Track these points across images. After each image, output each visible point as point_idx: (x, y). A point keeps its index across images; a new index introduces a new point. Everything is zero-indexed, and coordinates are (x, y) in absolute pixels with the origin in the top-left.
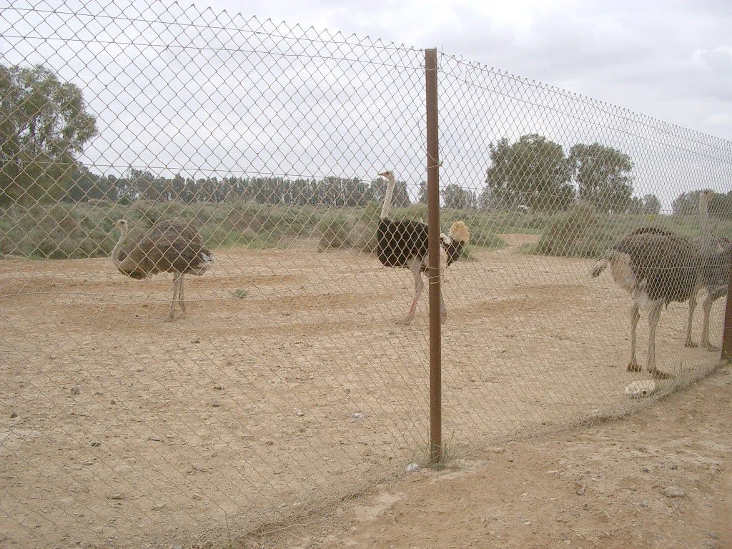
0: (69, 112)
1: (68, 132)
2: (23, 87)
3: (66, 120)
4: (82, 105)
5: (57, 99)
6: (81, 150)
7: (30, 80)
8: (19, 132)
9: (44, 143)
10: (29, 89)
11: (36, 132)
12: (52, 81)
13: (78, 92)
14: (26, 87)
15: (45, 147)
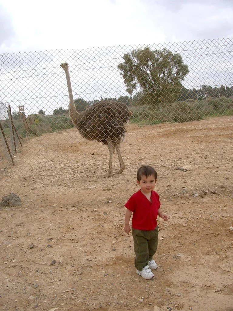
0: (177, 65)
1: (177, 73)
2: (159, 58)
3: (177, 68)
4: (182, 62)
5: (172, 60)
6: (183, 79)
7: (162, 55)
8: (159, 76)
9: (169, 78)
10: (162, 58)
11: (166, 74)
12: (170, 54)
13: (180, 57)
14: (161, 58)
15: (170, 80)
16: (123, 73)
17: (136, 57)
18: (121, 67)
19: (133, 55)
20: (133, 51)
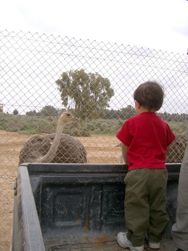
16: (59, 87)
17: (72, 75)
18: (58, 82)
19: (70, 74)
20: (71, 71)
